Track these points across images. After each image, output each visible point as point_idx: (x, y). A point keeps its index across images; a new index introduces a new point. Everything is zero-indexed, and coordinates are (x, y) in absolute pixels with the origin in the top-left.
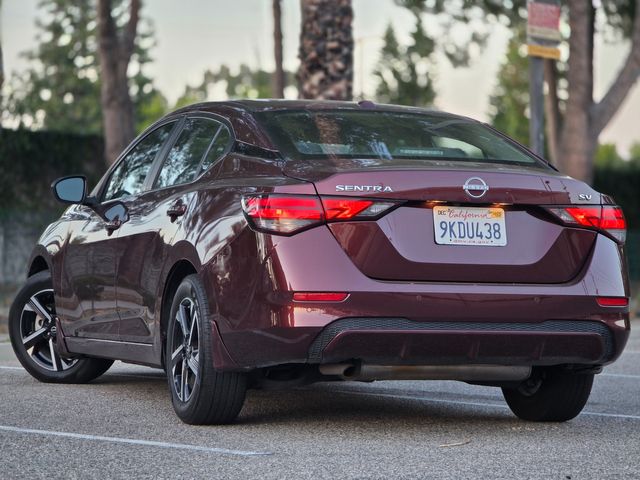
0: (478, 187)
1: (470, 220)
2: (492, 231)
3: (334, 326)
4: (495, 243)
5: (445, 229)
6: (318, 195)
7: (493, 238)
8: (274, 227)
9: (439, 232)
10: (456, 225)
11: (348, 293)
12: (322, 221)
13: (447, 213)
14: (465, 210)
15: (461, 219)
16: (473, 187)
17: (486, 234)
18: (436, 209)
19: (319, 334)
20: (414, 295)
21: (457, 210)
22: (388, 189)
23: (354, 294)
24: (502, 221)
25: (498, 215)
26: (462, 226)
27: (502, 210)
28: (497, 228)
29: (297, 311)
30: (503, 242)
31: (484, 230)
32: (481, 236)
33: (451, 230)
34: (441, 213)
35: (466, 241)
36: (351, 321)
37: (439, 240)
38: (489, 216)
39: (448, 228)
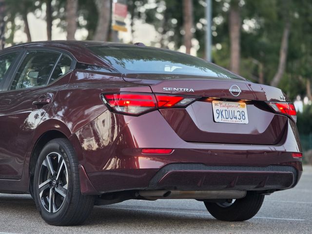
0: (236, 91)
1: (230, 109)
2: (241, 115)
3: (166, 168)
4: (243, 122)
5: (219, 114)
6: (153, 93)
7: (242, 119)
8: (125, 111)
9: (216, 115)
10: (224, 112)
11: (173, 149)
12: (156, 108)
13: (219, 105)
14: (228, 103)
15: (226, 108)
16: (234, 90)
17: (238, 117)
18: (214, 102)
19: (157, 173)
20: (207, 150)
21: (224, 103)
22: (192, 90)
23: (176, 150)
24: (245, 110)
25: (243, 106)
26: (226, 112)
27: (245, 104)
28: (243, 114)
29: (140, 159)
30: (246, 121)
31: (237, 114)
32: (236, 118)
33: (222, 115)
34: (216, 104)
35: (229, 121)
36: (173, 165)
37: (216, 120)
38: (239, 106)
39: (220, 113)
